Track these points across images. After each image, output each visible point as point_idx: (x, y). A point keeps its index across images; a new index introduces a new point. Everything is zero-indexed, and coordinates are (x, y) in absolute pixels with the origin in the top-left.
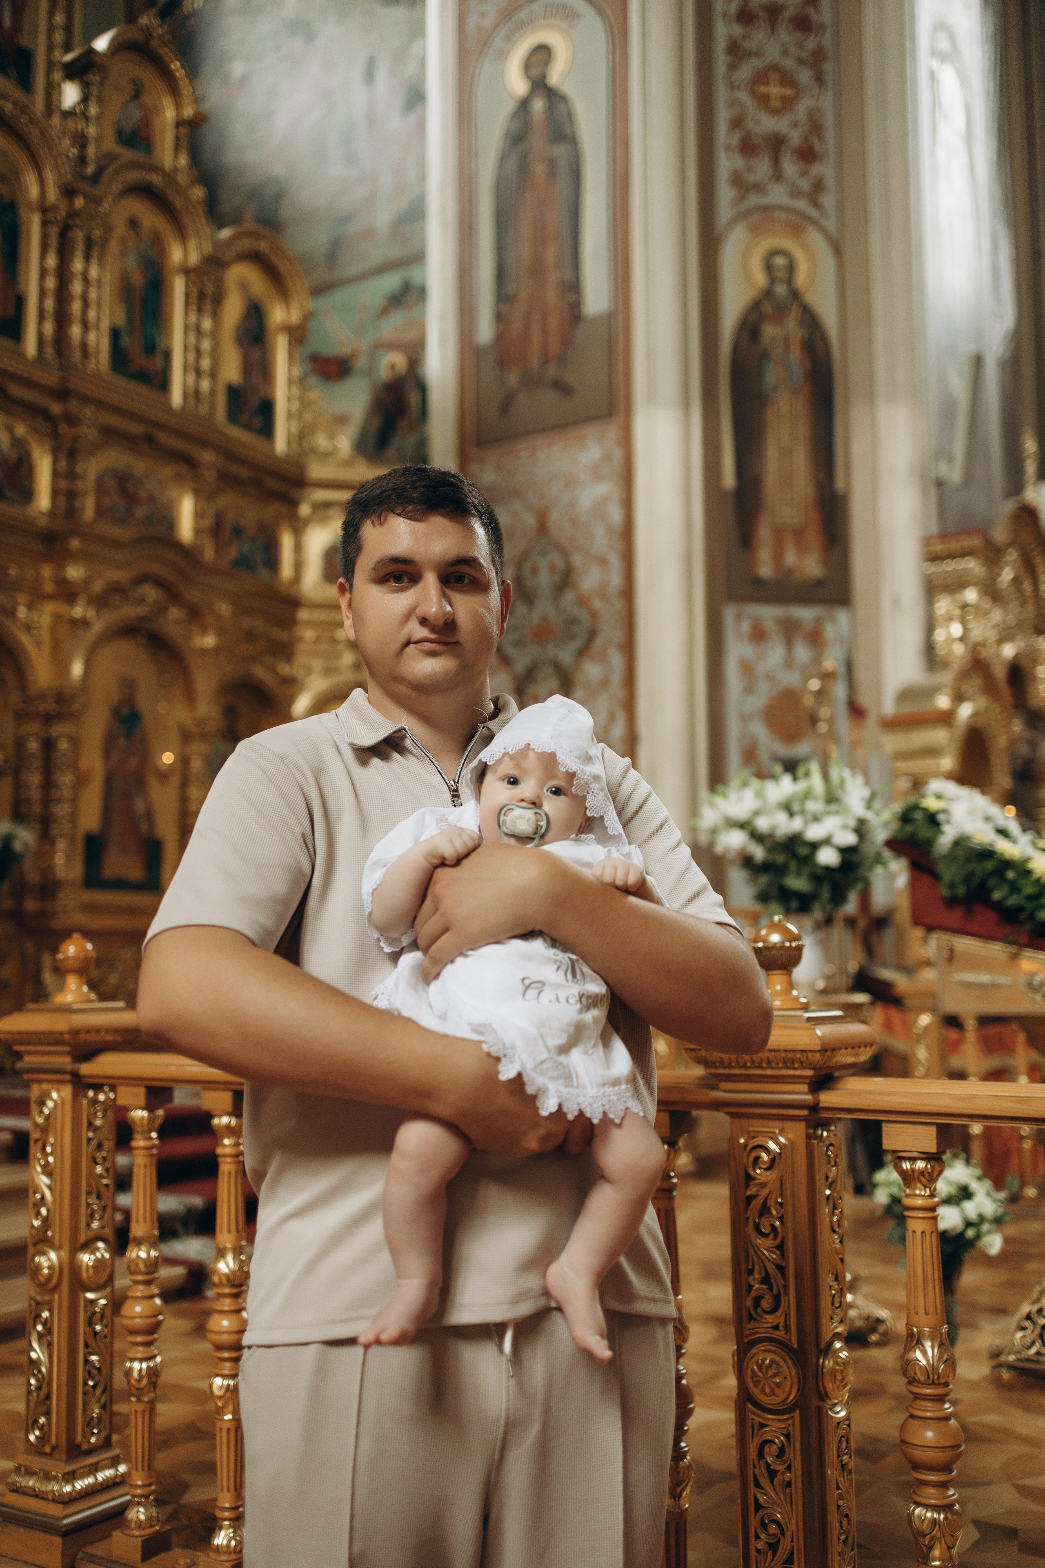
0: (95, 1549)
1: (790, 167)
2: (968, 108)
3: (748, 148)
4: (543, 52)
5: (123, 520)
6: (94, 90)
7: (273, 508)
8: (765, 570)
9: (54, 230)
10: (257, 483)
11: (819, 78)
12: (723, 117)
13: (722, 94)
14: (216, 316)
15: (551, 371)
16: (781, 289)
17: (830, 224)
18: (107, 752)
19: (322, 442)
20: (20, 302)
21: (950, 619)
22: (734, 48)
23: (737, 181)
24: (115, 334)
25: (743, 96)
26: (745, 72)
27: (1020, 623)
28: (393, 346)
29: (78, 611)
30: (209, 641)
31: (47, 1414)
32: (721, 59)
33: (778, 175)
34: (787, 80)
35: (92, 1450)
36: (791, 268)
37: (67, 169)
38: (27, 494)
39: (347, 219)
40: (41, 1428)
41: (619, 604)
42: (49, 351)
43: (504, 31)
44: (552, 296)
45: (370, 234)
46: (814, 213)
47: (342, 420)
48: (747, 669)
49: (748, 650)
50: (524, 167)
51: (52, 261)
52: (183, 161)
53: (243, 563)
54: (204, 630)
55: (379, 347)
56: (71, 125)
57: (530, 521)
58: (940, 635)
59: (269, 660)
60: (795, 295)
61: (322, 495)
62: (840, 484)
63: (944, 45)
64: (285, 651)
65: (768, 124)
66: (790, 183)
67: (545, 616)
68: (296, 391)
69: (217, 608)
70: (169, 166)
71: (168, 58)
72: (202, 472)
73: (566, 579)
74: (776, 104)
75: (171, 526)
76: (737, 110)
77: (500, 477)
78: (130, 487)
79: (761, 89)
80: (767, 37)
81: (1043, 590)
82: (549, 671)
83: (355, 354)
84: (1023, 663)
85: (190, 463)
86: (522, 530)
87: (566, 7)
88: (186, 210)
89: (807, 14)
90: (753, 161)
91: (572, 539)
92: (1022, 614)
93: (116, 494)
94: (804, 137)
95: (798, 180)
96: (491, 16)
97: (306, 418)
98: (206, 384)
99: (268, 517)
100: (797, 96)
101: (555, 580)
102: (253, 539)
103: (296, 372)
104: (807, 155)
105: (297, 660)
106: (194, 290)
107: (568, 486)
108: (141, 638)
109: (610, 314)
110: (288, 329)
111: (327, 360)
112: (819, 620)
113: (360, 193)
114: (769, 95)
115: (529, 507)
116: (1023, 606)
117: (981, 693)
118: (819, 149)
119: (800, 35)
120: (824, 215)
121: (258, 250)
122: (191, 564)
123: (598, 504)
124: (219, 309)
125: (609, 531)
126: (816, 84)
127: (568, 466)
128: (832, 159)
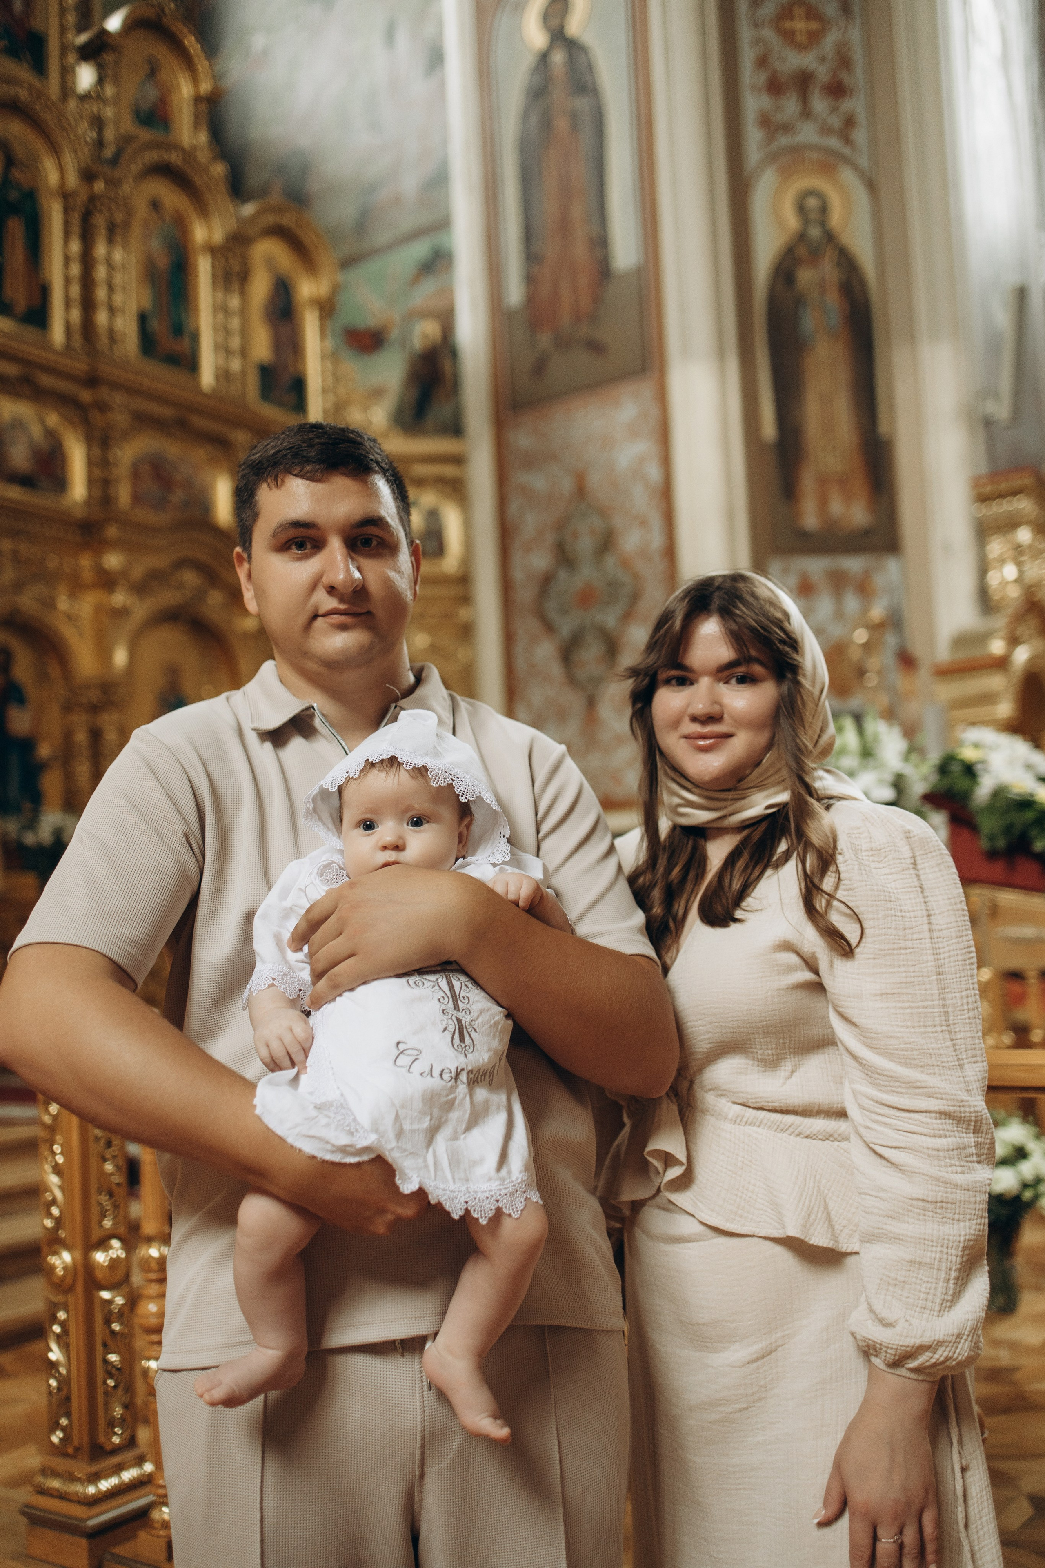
0: (123, 1550)
1: (819, 104)
3: (775, 87)
5: (159, 508)
6: (109, 71)
8: (810, 520)
9: (76, 218)
11: (846, 10)
12: (748, 56)
13: (745, 33)
14: (243, 293)
16: (815, 232)
17: (863, 161)
19: (358, 414)
20: (45, 291)
21: (1004, 561)
23: (765, 122)
24: (143, 319)
25: (767, 33)
26: (768, 9)
29: (118, 600)
30: (250, 624)
31: (68, 1415)
33: (806, 113)
34: (813, 14)
35: (116, 1450)
36: (824, 209)
37: (85, 153)
39: (373, 188)
40: (64, 1429)
41: (662, 562)
42: (77, 340)
44: (580, 252)
45: (397, 201)
46: (846, 150)
47: (377, 393)
50: (546, 123)
51: (75, 247)
52: (203, 137)
56: (87, 108)
57: (568, 484)
58: (993, 579)
60: (830, 236)
62: (883, 428)
65: (794, 60)
66: (819, 120)
67: (587, 580)
68: (329, 366)
70: (188, 143)
71: (180, 35)
73: (607, 541)
74: (802, 39)
75: (208, 509)
76: (762, 49)
77: (536, 441)
78: (165, 471)
79: (786, 25)
82: (595, 636)
83: (388, 325)
85: (222, 444)
86: (560, 494)
88: (207, 188)
90: (781, 100)
91: (611, 501)
93: (151, 480)
94: (832, 72)
95: (828, 117)
97: (341, 391)
98: (237, 363)
100: (824, 29)
101: (596, 544)
103: (329, 346)
104: (837, 90)
106: (219, 268)
107: (604, 446)
108: (184, 624)
109: (639, 268)
110: (318, 302)
111: (360, 333)
112: (868, 569)
113: (387, 159)
114: (795, 30)
115: (566, 470)
117: (1038, 638)
118: (848, 83)
120: (857, 151)
121: (281, 224)
123: (635, 464)
124: (245, 288)
125: (648, 490)
126: (844, 15)
127: (604, 426)
128: (862, 93)
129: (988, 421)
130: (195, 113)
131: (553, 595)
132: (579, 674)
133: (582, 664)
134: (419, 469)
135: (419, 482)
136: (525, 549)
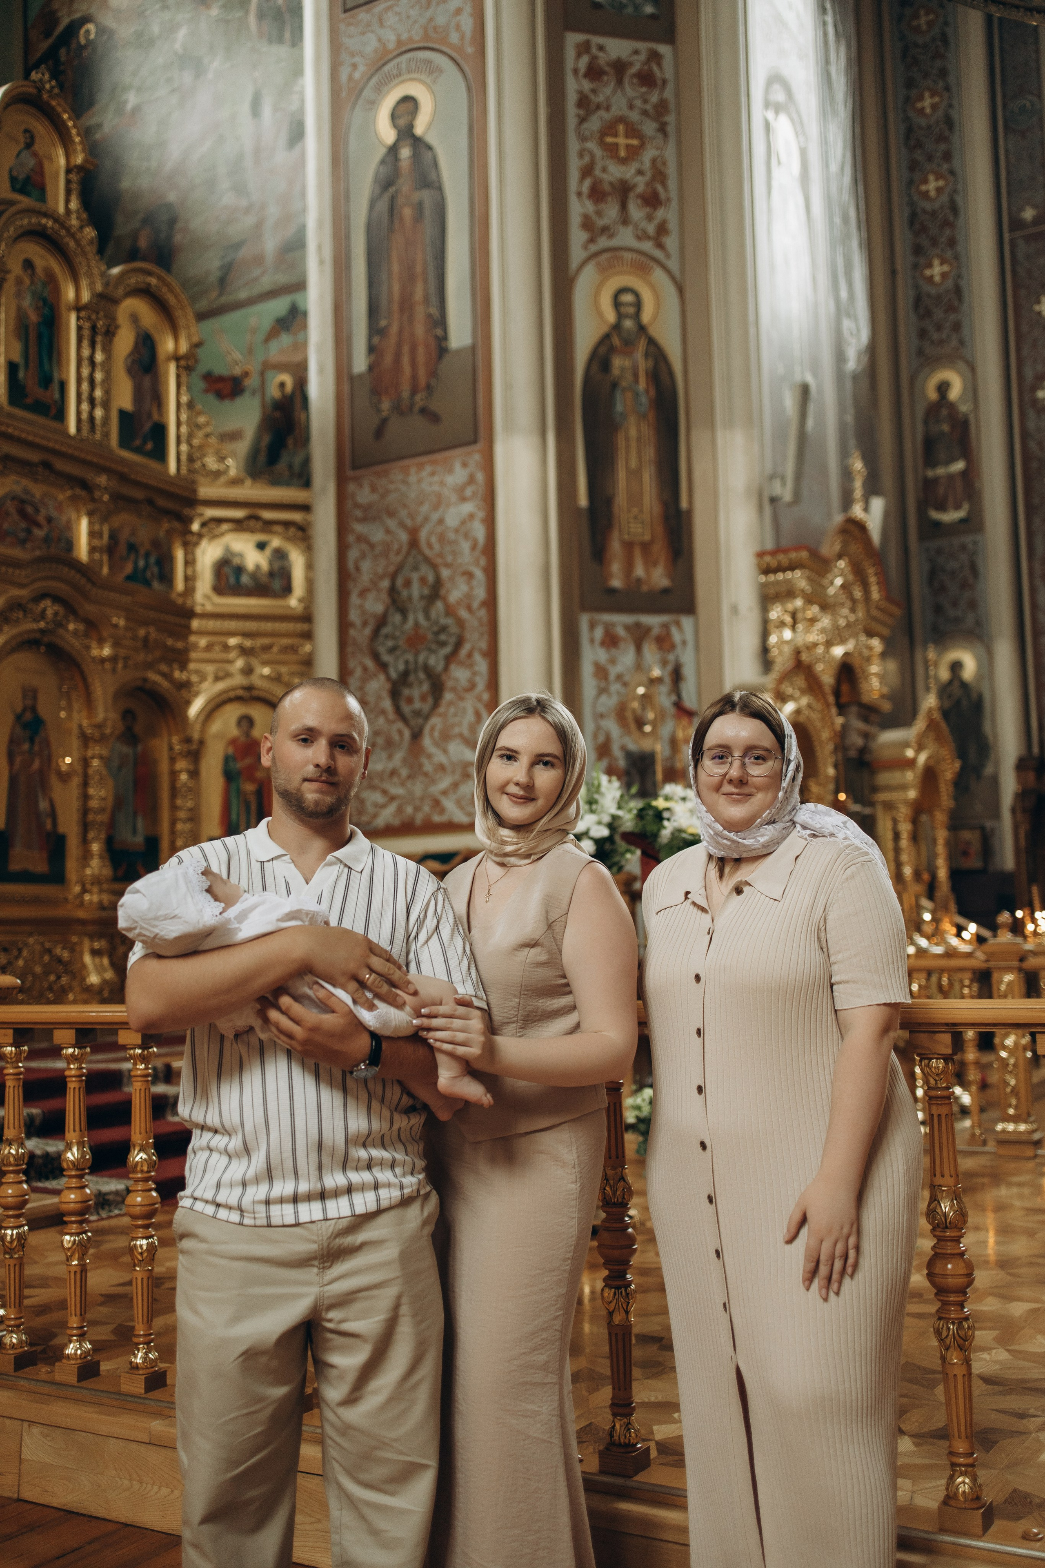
1: (636, 212)
2: (804, 154)
3: (597, 194)
4: (409, 103)
5: (22, 542)
7: (166, 526)
8: (616, 583)
10: (150, 502)
11: (662, 129)
12: (574, 166)
13: (573, 145)
14: (108, 348)
16: (628, 324)
17: (673, 264)
19: (211, 463)
21: (782, 624)
22: (583, 101)
23: (587, 224)
25: (592, 145)
26: (594, 124)
27: (848, 625)
28: (281, 367)
30: (107, 651)
32: (572, 112)
33: (625, 220)
34: (632, 131)
36: (638, 305)
39: (238, 246)
41: (483, 613)
43: (374, 81)
44: (420, 330)
45: (259, 260)
46: (658, 254)
47: (234, 436)
48: (601, 672)
49: (602, 655)
52: (74, 205)
53: (139, 578)
54: (101, 641)
55: (267, 367)
57: (404, 537)
58: (773, 639)
59: (164, 668)
61: (211, 513)
63: (779, 96)
64: (181, 658)
65: (615, 172)
66: (636, 227)
67: (417, 625)
68: (184, 417)
69: (115, 620)
70: (61, 210)
71: (59, 109)
72: (97, 494)
73: (435, 592)
74: (622, 153)
75: (70, 545)
76: (587, 159)
77: (375, 497)
78: (30, 510)
79: (609, 140)
80: (614, 91)
81: (875, 594)
82: (422, 675)
83: (246, 374)
84: (856, 662)
85: (85, 485)
86: (396, 546)
87: (429, 62)
88: (79, 251)
89: (651, 70)
90: (602, 206)
91: (441, 555)
92: (852, 618)
93: (16, 517)
94: (649, 184)
95: (644, 224)
96: (362, 69)
97: (196, 442)
98: (99, 413)
99: (162, 534)
100: (642, 146)
101: (426, 591)
102: (147, 555)
103: (184, 399)
104: (652, 201)
105: (192, 666)
106: (87, 325)
107: (436, 507)
108: (43, 649)
109: (473, 348)
110: (177, 358)
111: (221, 379)
112: (665, 626)
113: (249, 221)
114: (616, 145)
115: (402, 525)
116: (853, 610)
117: (803, 692)
118: (663, 195)
119: (644, 89)
120: (668, 256)
121: (149, 284)
122: (89, 580)
123: (463, 522)
124: (111, 342)
125: (474, 548)
126: (660, 135)
127: (436, 488)
128: (674, 204)
129: (773, 500)
130: (68, 182)
131: (387, 636)
132: (406, 709)
133: (410, 700)
134: (268, 515)
135: (268, 526)
136: (363, 594)
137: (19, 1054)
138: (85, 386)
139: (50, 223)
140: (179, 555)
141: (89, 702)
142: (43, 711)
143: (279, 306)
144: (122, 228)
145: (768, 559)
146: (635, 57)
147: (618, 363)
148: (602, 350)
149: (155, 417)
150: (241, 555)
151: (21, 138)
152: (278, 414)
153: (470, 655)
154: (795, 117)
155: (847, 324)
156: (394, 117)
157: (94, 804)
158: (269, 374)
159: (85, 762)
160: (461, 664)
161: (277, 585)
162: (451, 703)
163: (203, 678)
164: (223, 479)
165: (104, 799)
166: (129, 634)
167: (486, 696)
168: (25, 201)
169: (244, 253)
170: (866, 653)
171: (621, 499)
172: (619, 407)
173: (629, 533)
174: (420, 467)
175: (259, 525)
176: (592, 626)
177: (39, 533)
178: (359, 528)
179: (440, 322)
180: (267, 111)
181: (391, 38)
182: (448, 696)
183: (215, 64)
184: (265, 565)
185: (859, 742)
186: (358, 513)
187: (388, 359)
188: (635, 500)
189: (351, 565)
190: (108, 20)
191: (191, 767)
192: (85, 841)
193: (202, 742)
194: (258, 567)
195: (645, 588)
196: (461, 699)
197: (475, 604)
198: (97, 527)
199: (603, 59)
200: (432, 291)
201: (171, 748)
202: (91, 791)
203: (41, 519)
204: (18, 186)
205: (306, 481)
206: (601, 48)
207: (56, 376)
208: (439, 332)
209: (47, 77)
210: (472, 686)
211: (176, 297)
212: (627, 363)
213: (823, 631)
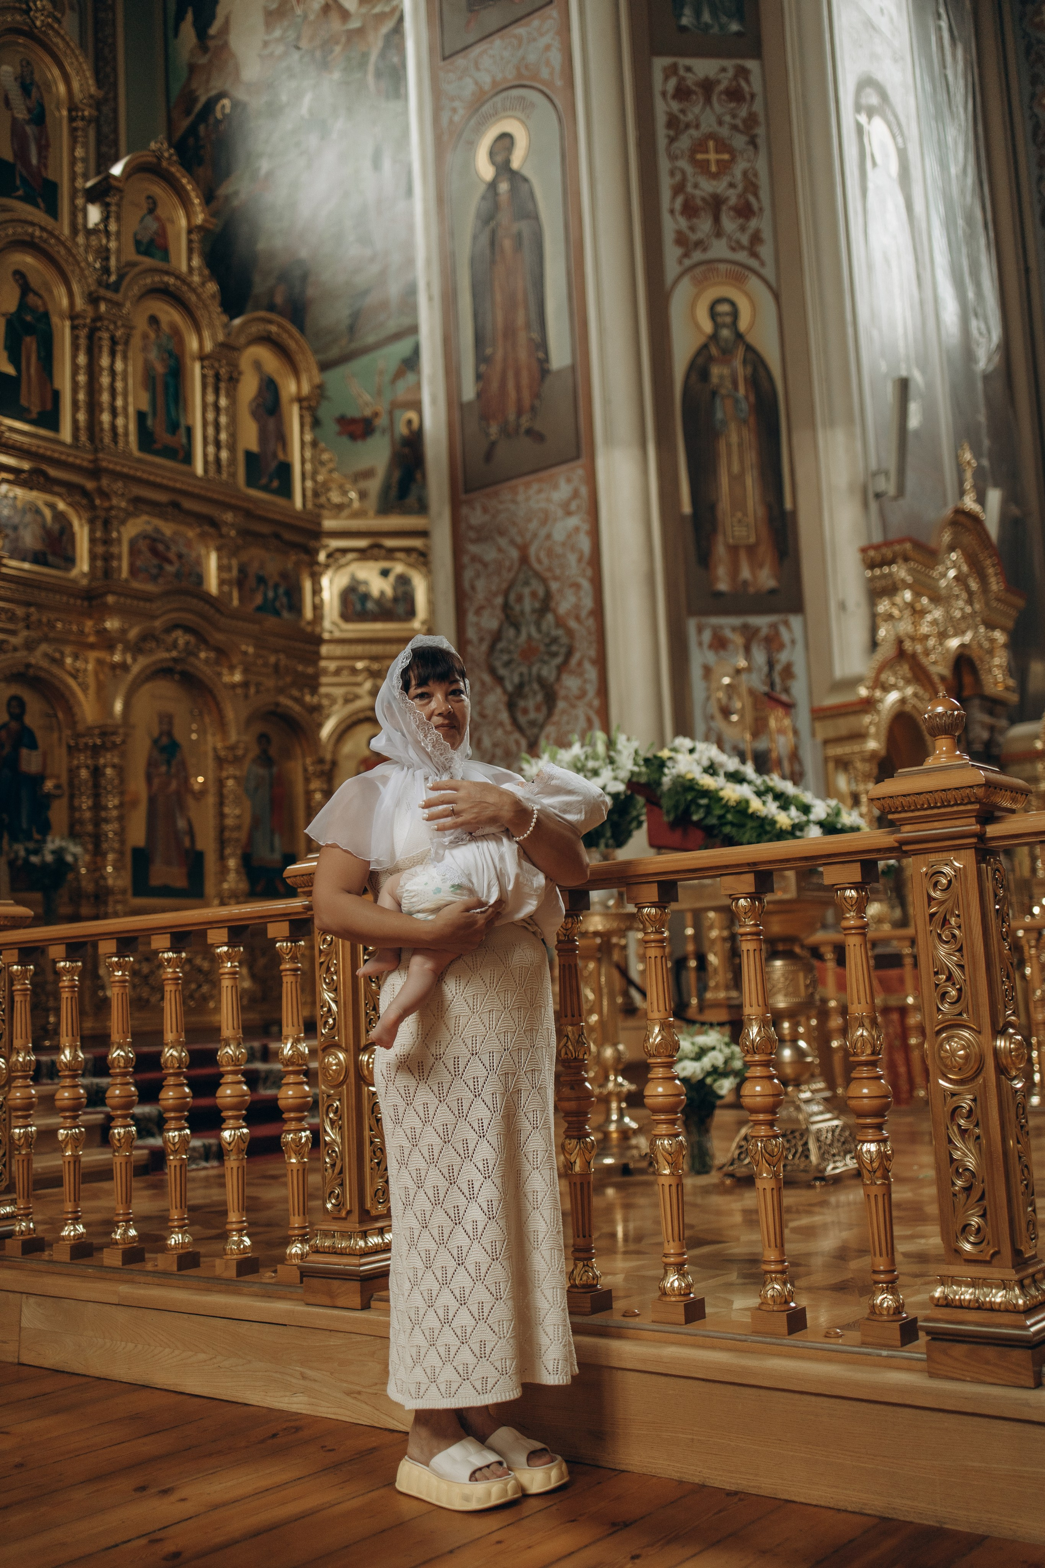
1: (729, 224)
3: (690, 210)
4: (506, 140)
5: (154, 578)
6: (113, 208)
7: (294, 558)
8: (723, 586)
9: (83, 333)
10: (277, 536)
11: (753, 142)
12: (666, 185)
13: (664, 164)
14: (232, 393)
15: (525, 422)
16: (725, 333)
17: (769, 272)
18: (149, 778)
19: (336, 497)
21: (890, 617)
22: (673, 122)
23: (681, 240)
24: (141, 416)
25: (683, 164)
26: (684, 143)
27: (964, 617)
29: (117, 658)
30: (237, 677)
32: (662, 133)
33: (719, 233)
34: (722, 146)
36: (735, 314)
37: (92, 280)
38: (70, 561)
41: (591, 622)
42: (83, 437)
43: (473, 122)
44: (523, 355)
45: (384, 305)
46: (753, 263)
47: (368, 474)
48: (709, 674)
49: (711, 657)
51: (82, 359)
52: (196, 262)
53: (268, 608)
54: (232, 668)
55: (396, 406)
56: (94, 241)
57: (514, 554)
58: (882, 633)
59: (295, 693)
61: (335, 544)
63: (873, 99)
64: (312, 683)
65: (708, 187)
66: (730, 238)
67: (530, 637)
68: (308, 454)
69: (244, 648)
70: (184, 268)
71: (178, 175)
72: (224, 530)
73: (546, 605)
74: (714, 169)
75: (200, 579)
76: (678, 177)
77: (487, 518)
78: (161, 547)
79: (699, 156)
80: (703, 110)
81: (995, 585)
82: (536, 686)
83: (376, 414)
84: (975, 654)
85: (214, 523)
86: (507, 563)
87: (523, 98)
88: (201, 305)
89: (739, 85)
90: (695, 220)
91: (550, 569)
92: (968, 609)
93: (148, 554)
94: (739, 196)
95: (738, 235)
96: (461, 112)
97: (320, 478)
98: (224, 454)
99: (290, 566)
100: (733, 159)
101: (537, 605)
102: (276, 586)
103: (308, 437)
104: (745, 212)
105: (323, 690)
106: (210, 373)
107: (544, 522)
108: (177, 677)
109: (573, 367)
110: (300, 400)
111: (353, 421)
112: (774, 626)
113: (375, 269)
114: (708, 161)
115: (512, 542)
116: (970, 601)
117: (908, 682)
118: (755, 205)
119: (733, 105)
120: (763, 264)
121: (270, 332)
122: (218, 610)
123: (569, 536)
124: (235, 389)
125: (580, 560)
126: (751, 148)
127: (543, 505)
128: (767, 213)
129: (878, 496)
130: (190, 241)
131: (502, 651)
132: (522, 720)
133: (525, 711)
134: (390, 543)
135: (390, 554)
136: (478, 611)
137: (24, 973)
138: (211, 431)
139: (172, 281)
140: (308, 585)
141: (222, 725)
142: (178, 734)
143: (402, 348)
144: (260, 286)
145: (872, 553)
146: (723, 75)
147: (716, 371)
148: (700, 360)
149: (281, 456)
150: (366, 583)
151: (145, 206)
152: (406, 450)
153: (580, 664)
154: (891, 118)
155: (974, 324)
156: (492, 154)
157: (229, 822)
158: (397, 413)
159: (221, 783)
160: (572, 672)
161: (401, 609)
162: (564, 712)
163: (333, 701)
164: (346, 512)
165: (238, 817)
166: (260, 662)
167: (596, 703)
168: (147, 261)
169: (371, 300)
170: (986, 644)
171: (724, 504)
172: (719, 415)
173: (733, 537)
174: (528, 485)
175: (383, 552)
176: (700, 630)
177: (170, 569)
178: (473, 548)
179: (542, 345)
180: (387, 164)
181: (486, 80)
182: (561, 705)
183: (339, 125)
184: (389, 592)
185: (985, 735)
186: (472, 534)
187: (495, 385)
188: (738, 504)
189: (466, 585)
190: (241, 94)
191: (325, 786)
192: (222, 858)
193: (334, 763)
194: (382, 593)
195: (751, 590)
196: (573, 706)
197: (584, 614)
198: (225, 561)
199: (690, 80)
200: (533, 316)
201: (305, 770)
202: (227, 810)
203: (172, 555)
204: (142, 249)
205: (422, 508)
206: (688, 69)
207: (183, 422)
208: (541, 355)
209: (165, 146)
210: (583, 694)
211: (297, 342)
212: (726, 371)
213: (935, 622)
